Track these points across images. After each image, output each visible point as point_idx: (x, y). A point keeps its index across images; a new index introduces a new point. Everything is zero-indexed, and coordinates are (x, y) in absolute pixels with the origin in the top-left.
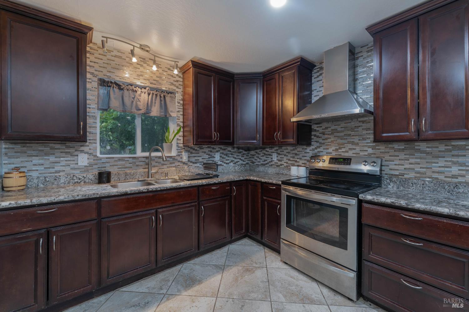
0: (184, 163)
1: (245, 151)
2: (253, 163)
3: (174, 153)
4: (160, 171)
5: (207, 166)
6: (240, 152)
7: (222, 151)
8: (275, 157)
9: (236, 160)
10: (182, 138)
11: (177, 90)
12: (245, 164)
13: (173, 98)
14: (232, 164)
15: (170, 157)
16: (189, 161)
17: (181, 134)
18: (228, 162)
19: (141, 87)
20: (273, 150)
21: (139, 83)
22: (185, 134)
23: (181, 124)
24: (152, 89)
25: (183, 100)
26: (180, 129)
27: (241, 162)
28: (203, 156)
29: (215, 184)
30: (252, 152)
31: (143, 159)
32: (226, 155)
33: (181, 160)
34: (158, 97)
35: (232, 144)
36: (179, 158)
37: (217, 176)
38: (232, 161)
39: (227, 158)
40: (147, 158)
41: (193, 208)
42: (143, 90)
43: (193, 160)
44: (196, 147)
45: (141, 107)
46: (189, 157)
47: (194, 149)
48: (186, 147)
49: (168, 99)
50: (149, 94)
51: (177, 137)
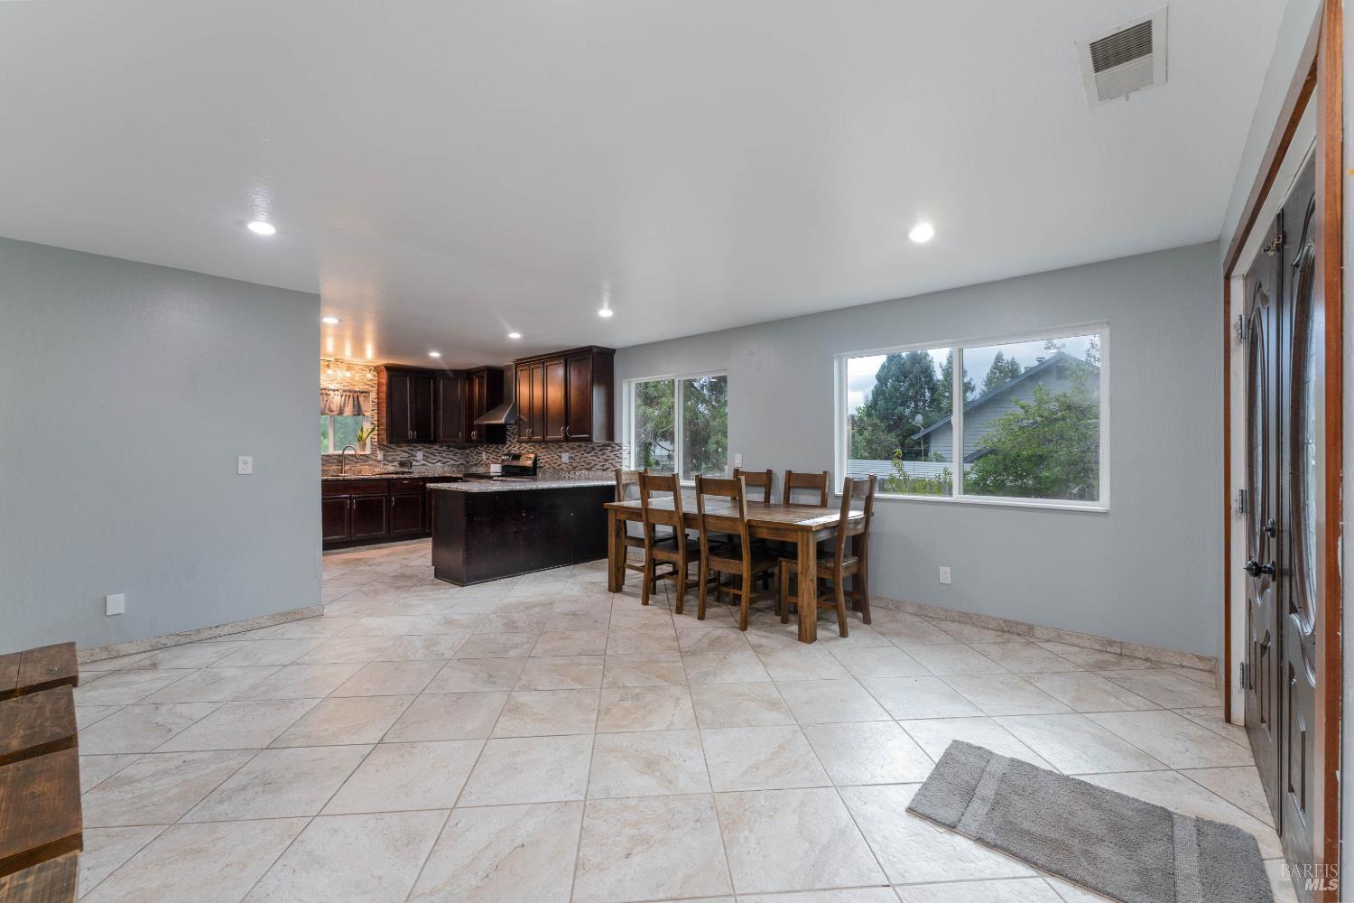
0: (379, 462)
1: (459, 449)
2: (468, 462)
3: (368, 452)
4: (353, 468)
5: (402, 464)
6: (451, 451)
7: (426, 450)
8: (484, 456)
9: (445, 460)
10: (376, 437)
11: (371, 389)
12: (458, 466)
13: (367, 397)
14: (439, 464)
15: (365, 455)
16: (384, 459)
17: (376, 432)
18: (434, 461)
19: (334, 391)
20: (483, 449)
21: (332, 387)
22: (380, 432)
23: (376, 423)
24: (345, 391)
25: (378, 398)
26: (374, 428)
27: (452, 462)
28: (401, 454)
29: (406, 479)
30: (468, 451)
31: (337, 457)
32: (432, 454)
33: (375, 458)
34: (351, 398)
35: (434, 442)
36: (373, 457)
37: (411, 473)
38: (440, 461)
39: (433, 457)
40: (339, 456)
41: (384, 498)
42: (336, 393)
43: (390, 459)
44: (393, 446)
45: (334, 409)
46: (384, 455)
47: (390, 448)
48: (381, 446)
49: (361, 399)
50: (342, 396)
51: (371, 435)
